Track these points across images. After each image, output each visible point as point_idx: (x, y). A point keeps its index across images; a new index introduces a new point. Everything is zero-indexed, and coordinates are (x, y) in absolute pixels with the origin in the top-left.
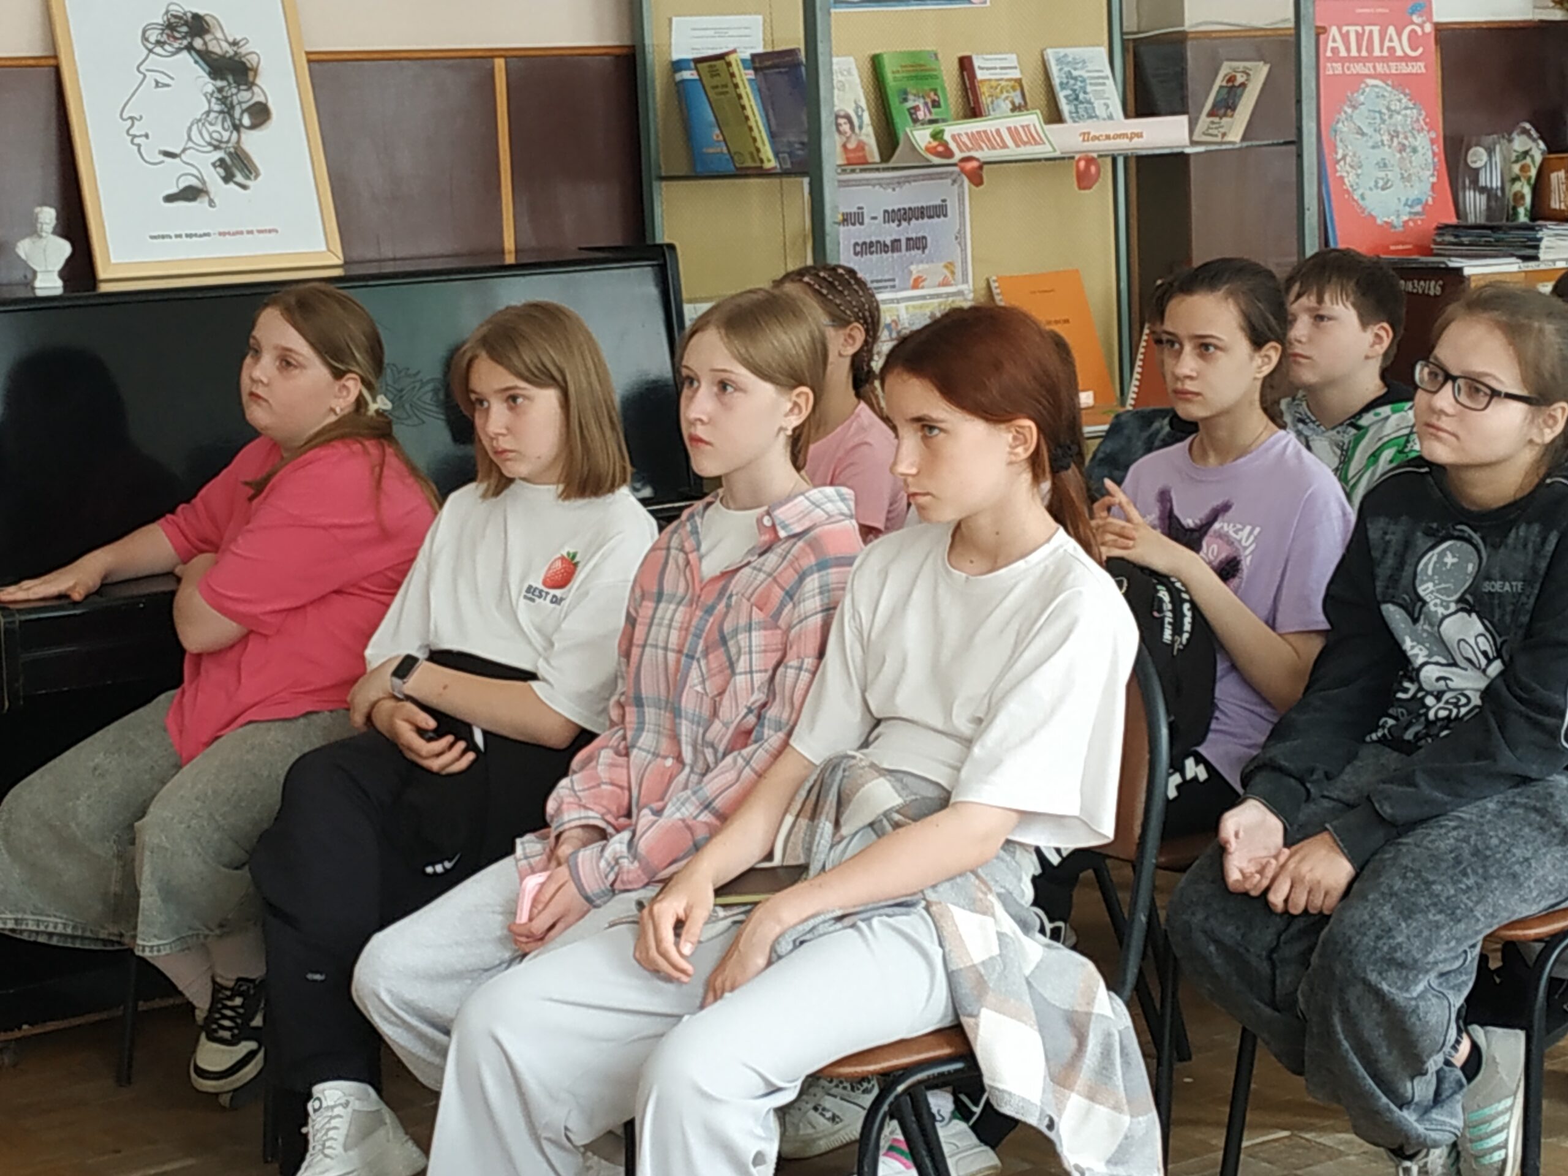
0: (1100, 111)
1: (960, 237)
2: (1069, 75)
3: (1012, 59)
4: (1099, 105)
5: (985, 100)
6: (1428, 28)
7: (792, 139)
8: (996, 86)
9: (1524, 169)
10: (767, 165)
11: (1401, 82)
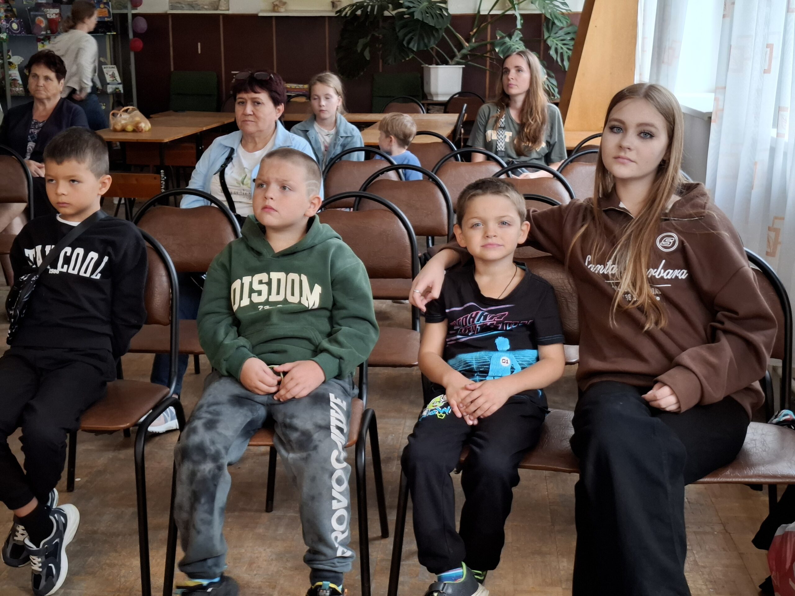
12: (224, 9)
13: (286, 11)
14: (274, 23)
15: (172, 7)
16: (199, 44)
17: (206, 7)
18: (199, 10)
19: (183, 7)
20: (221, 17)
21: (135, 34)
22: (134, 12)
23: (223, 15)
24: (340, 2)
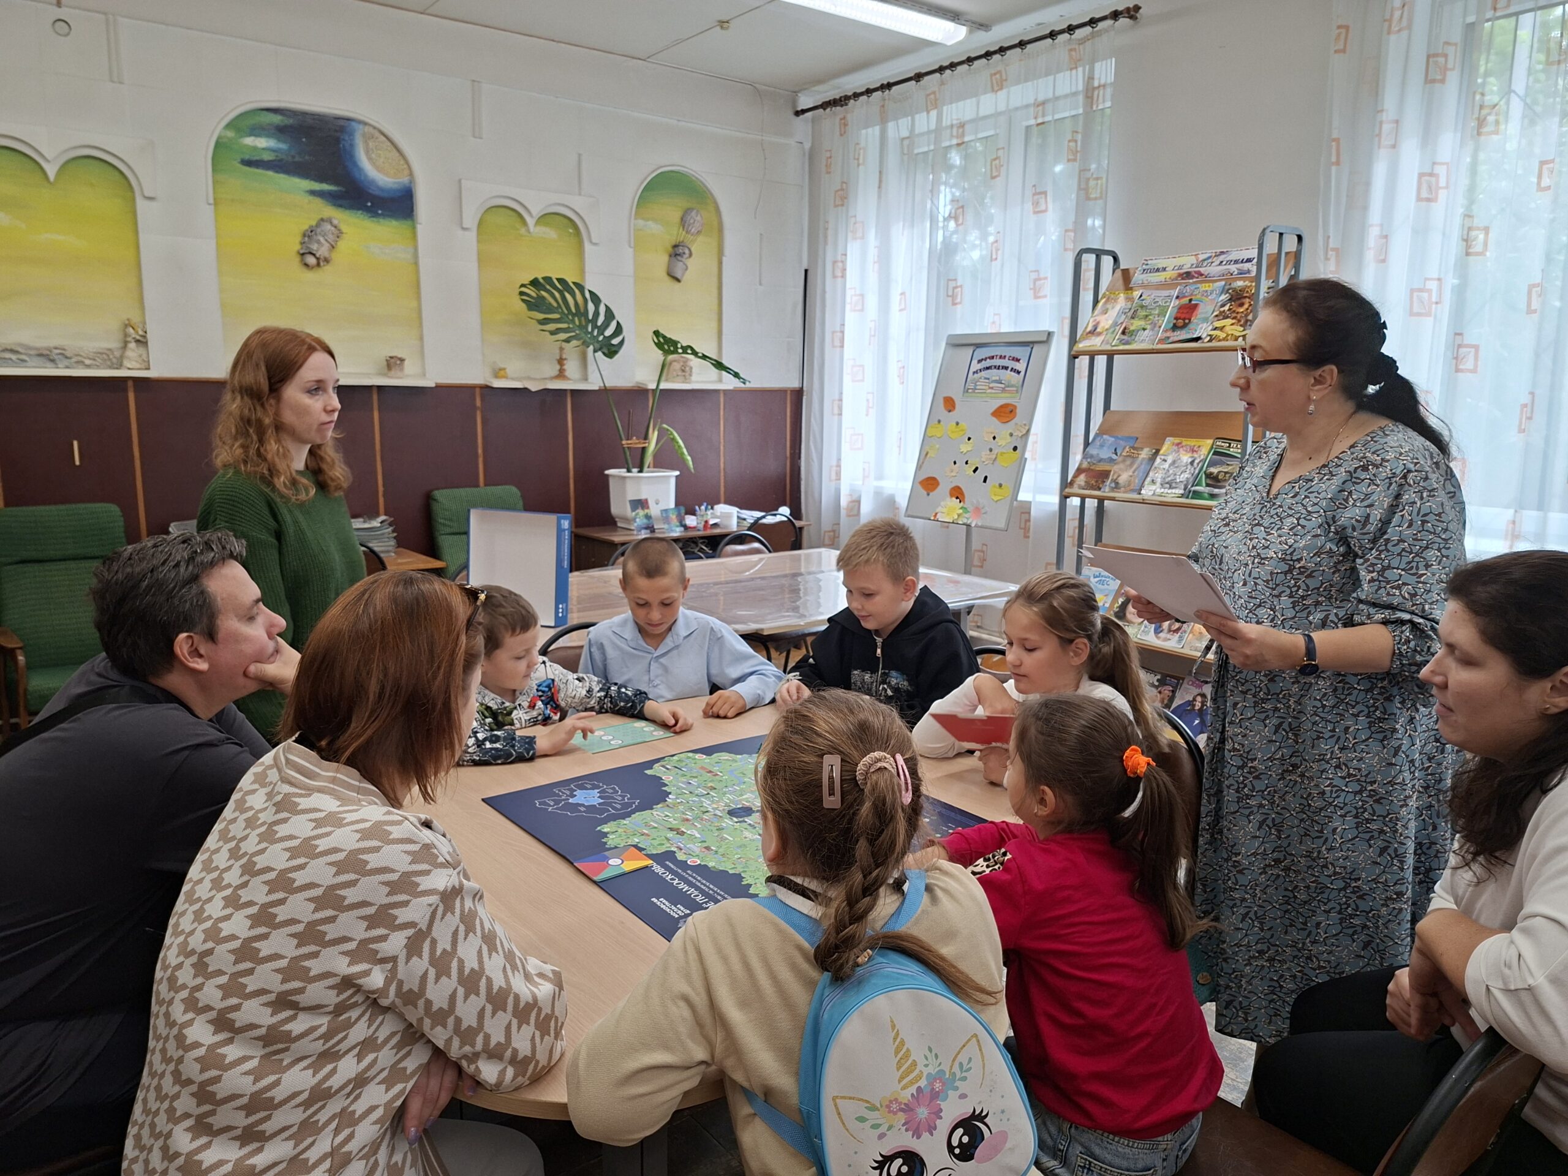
12: (138, 366)
16: (75, 443)
17: (87, 362)
18: (67, 367)
19: (23, 361)
20: (130, 383)
23: (137, 380)
24: (402, 360)
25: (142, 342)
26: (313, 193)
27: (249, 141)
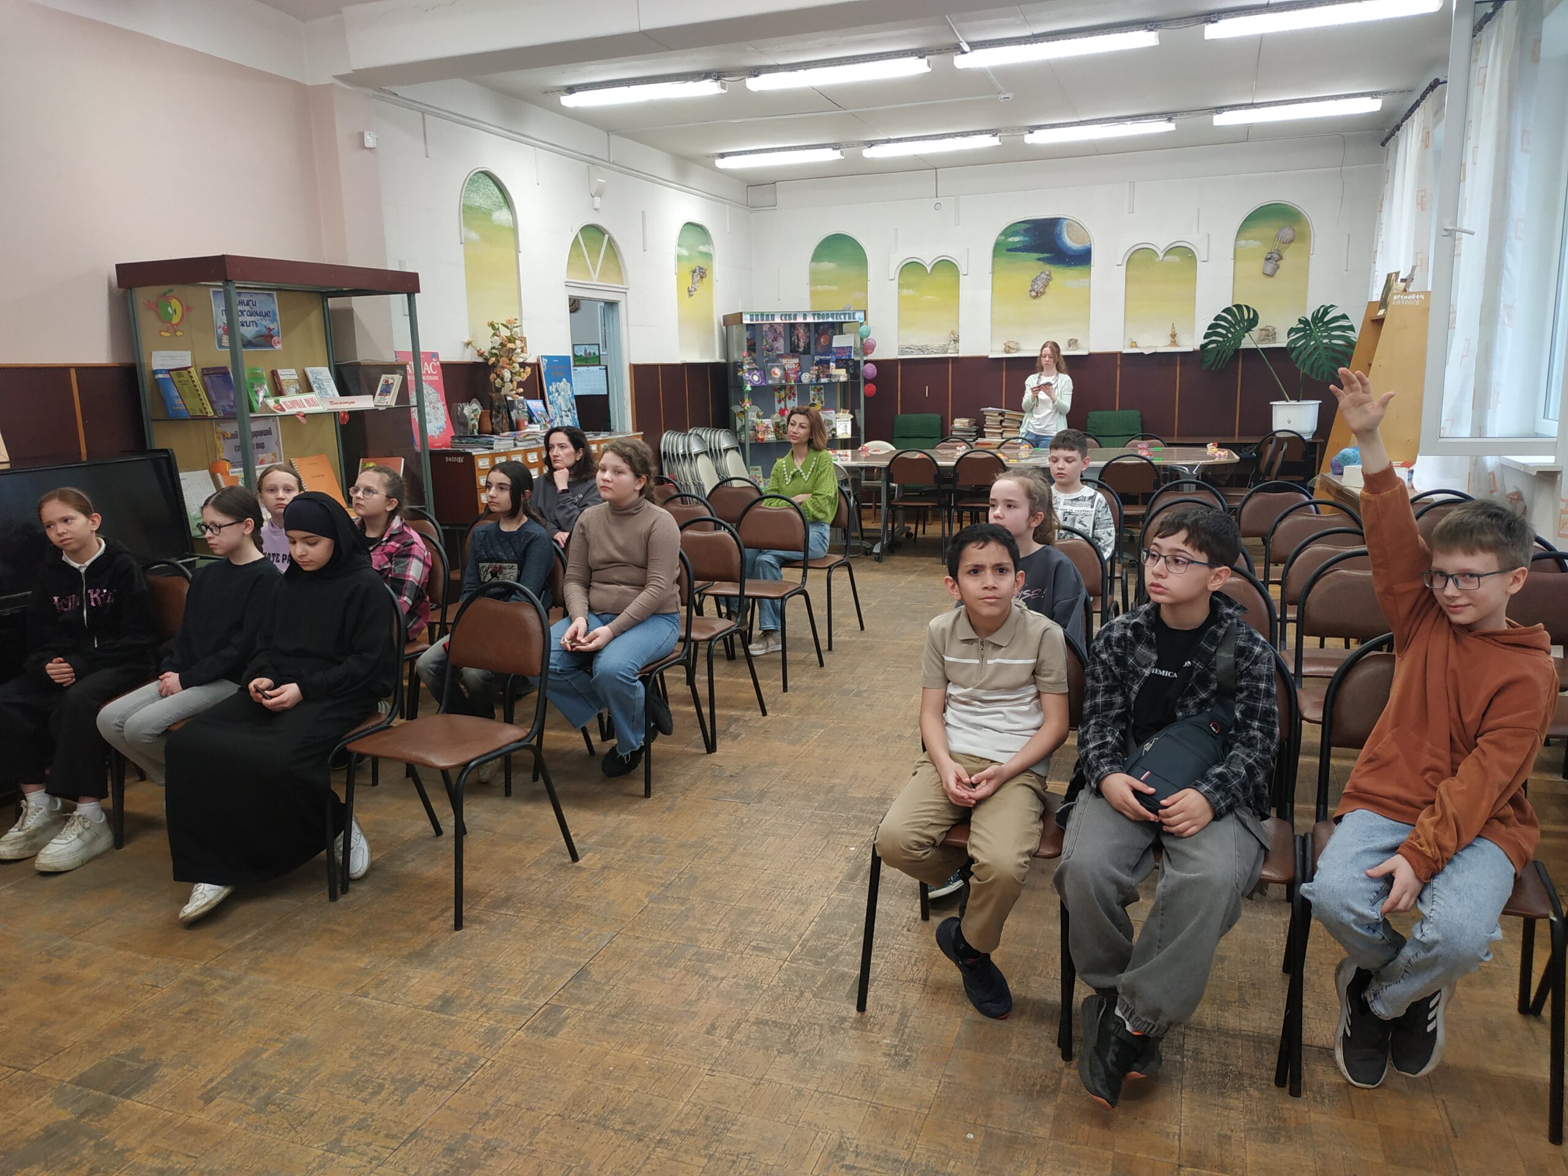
0: (330, 392)
1: (277, 443)
2: (316, 378)
3: (293, 371)
4: (328, 389)
5: (285, 387)
6: (438, 363)
7: (224, 404)
8: (288, 381)
9: (475, 415)
10: (209, 415)
11: (431, 383)
12: (954, 352)
13: (1018, 350)
14: (1004, 364)
15: (902, 352)
16: (927, 387)
17: (938, 351)
18: (928, 354)
19: (914, 352)
20: (950, 360)
21: (866, 381)
22: (865, 358)
23: (953, 358)
24: (1076, 341)
25: (956, 341)
26: (1039, 259)
27: (1011, 239)
